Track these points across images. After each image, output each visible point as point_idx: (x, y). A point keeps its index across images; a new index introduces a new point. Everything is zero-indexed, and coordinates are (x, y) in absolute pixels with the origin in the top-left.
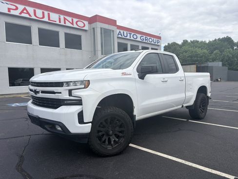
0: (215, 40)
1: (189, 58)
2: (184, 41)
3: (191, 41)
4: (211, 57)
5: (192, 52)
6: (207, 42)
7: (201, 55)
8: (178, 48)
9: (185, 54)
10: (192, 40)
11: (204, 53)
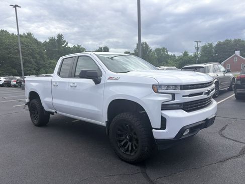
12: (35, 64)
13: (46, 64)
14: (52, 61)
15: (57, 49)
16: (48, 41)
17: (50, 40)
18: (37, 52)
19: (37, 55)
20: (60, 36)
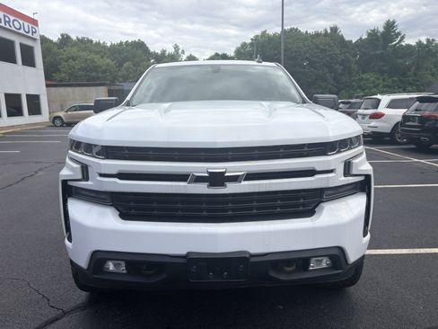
0: (121, 43)
1: (83, 73)
2: (62, 35)
3: (78, 38)
4: (120, 74)
5: (86, 60)
6: (109, 45)
7: (104, 68)
8: (55, 49)
9: (71, 62)
10: (80, 37)
11: (108, 65)
12: (332, 82)
13: (353, 81)
14: (364, 76)
15: (378, 52)
16: (365, 37)
17: (369, 35)
18: (339, 59)
19: (338, 66)
20: (390, 26)
